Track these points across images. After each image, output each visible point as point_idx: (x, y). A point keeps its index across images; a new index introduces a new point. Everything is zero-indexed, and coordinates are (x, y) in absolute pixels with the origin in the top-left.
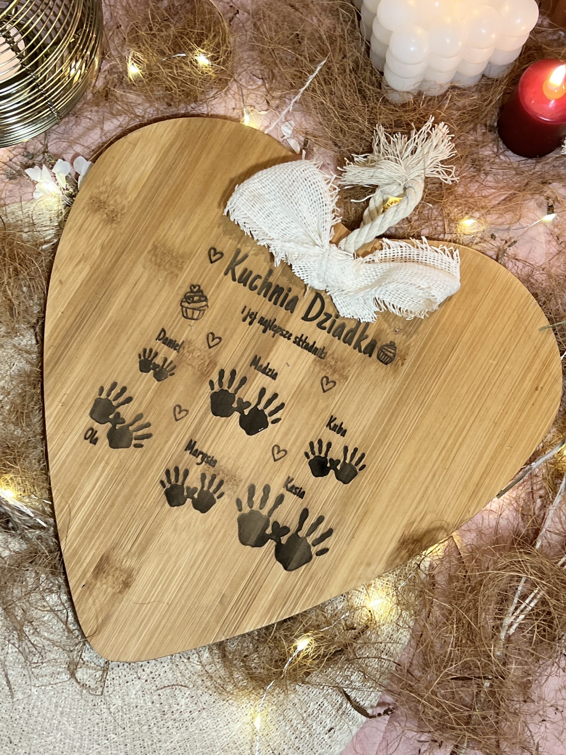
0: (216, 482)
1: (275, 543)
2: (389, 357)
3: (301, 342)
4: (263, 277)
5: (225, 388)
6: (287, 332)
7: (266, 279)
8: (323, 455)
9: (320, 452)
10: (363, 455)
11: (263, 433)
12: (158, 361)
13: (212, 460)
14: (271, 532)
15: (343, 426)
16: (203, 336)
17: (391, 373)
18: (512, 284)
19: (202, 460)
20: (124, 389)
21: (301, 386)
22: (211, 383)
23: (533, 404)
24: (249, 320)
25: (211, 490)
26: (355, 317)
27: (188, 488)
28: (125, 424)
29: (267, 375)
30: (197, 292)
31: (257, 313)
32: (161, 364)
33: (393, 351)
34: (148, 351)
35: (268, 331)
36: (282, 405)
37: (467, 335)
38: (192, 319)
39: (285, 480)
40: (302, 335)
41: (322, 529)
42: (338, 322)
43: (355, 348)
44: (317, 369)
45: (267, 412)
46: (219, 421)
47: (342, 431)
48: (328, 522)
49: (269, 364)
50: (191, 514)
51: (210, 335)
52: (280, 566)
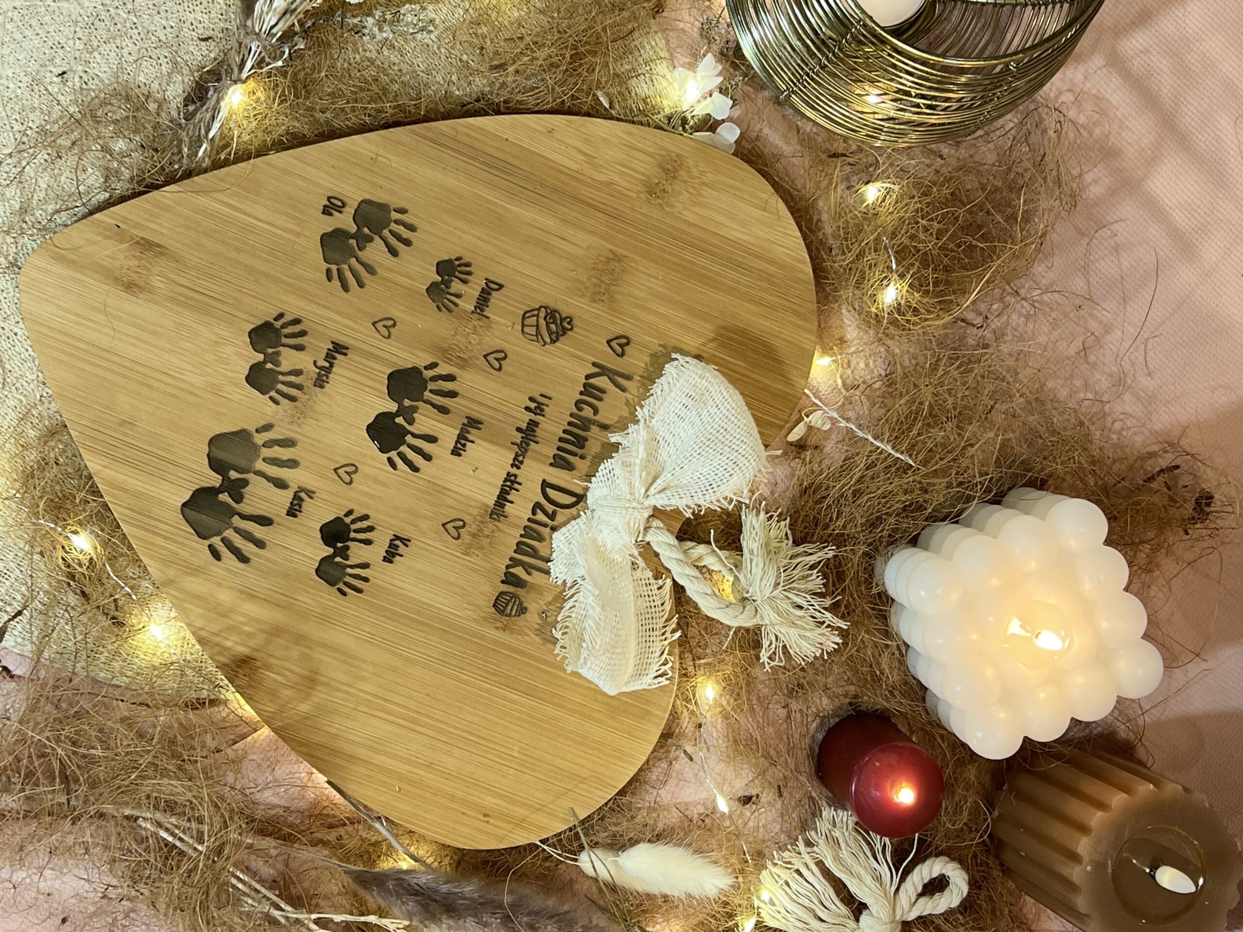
0: (294, 392)
2: (505, 608)
3: (511, 483)
4: (596, 418)
5: (431, 386)
6: (522, 462)
7: (594, 422)
8: (353, 535)
9: (355, 531)
10: (359, 591)
11: (372, 447)
12: (456, 286)
13: (324, 381)
14: (233, 478)
15: (397, 558)
16: (498, 344)
17: (483, 614)
18: (629, 763)
19: (321, 368)
20: (407, 243)
21: (446, 492)
22: (434, 365)
23: (463, 814)
24: (533, 405)
25: (280, 387)
26: (554, 555)
27: (278, 354)
28: (358, 252)
29: (456, 442)
30: (563, 328)
31: (543, 416)
32: (451, 291)
33: (514, 612)
34: (467, 269)
35: (520, 435)
36: (415, 469)
37: (552, 711)
38: (523, 326)
39: (309, 488)
40: (520, 484)
41: (247, 548)
42: (545, 531)
43: (511, 559)
44: (475, 512)
45: (404, 449)
46: (382, 383)
47: (390, 556)
48: (259, 556)
49: (473, 442)
50: (244, 364)
51: (503, 355)
52: (187, 496)
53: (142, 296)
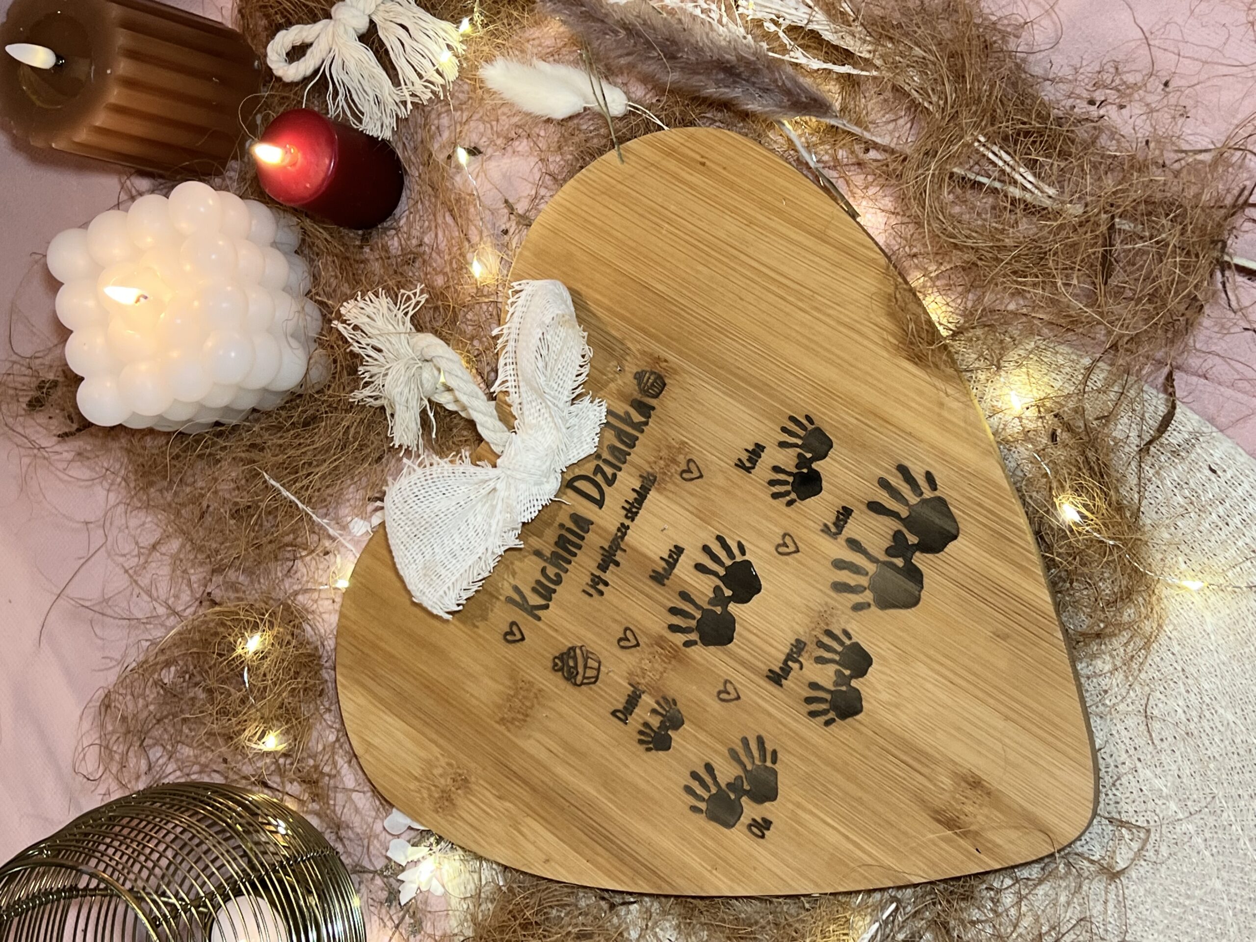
0: (826, 640)
1: (917, 554)
2: (655, 381)
3: (632, 510)
4: (544, 564)
5: (694, 623)
6: (619, 530)
7: (547, 560)
8: (791, 479)
9: (787, 483)
10: (792, 419)
11: (760, 568)
12: (655, 722)
13: (795, 646)
14: (901, 559)
15: (750, 448)
16: (623, 654)
17: (677, 377)
18: (561, 205)
19: (796, 661)
20: (695, 776)
21: (695, 511)
22: (688, 644)
23: (724, 168)
24: (601, 587)
25: (839, 648)
26: (598, 430)
27: (836, 684)
28: (743, 776)
29: (677, 561)
30: (562, 661)
31: (592, 574)
32: (660, 718)
33: (647, 375)
34: (642, 737)
35: (617, 558)
36: (720, 539)
37: (627, 267)
38: (599, 670)
39: (826, 536)
40: (623, 508)
41: (896, 481)
42: (606, 455)
43: (642, 431)
44: (670, 486)
45: (728, 562)
46: (740, 635)
47: (757, 451)
48: (887, 471)
49: (662, 558)
50: (873, 680)
51: (622, 644)
52: (951, 547)
53: (965, 771)
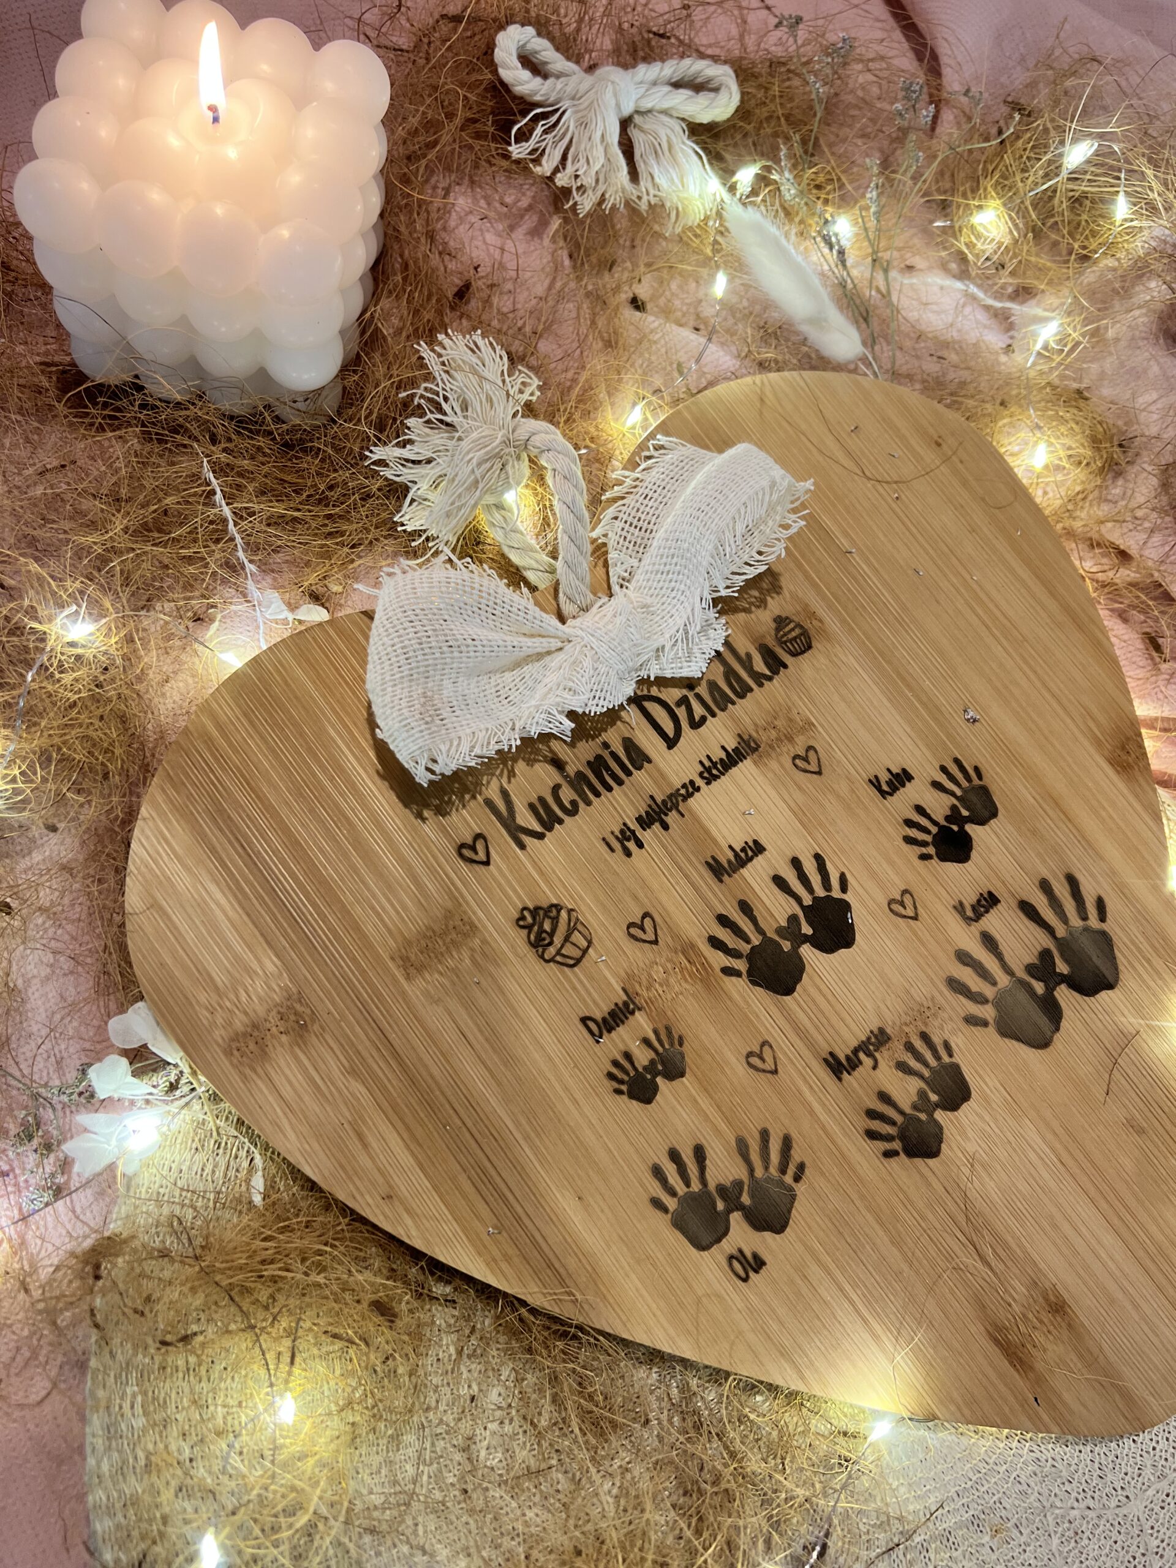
0: (919, 1044)
1: (1063, 986)
2: (799, 637)
3: (713, 771)
4: (561, 781)
5: (745, 948)
6: (684, 786)
7: (566, 777)
8: (934, 830)
9: (928, 832)
10: (957, 761)
11: (859, 917)
12: (643, 1057)
13: (876, 1037)
14: (1042, 984)
15: (895, 770)
16: (629, 946)
17: (828, 646)
19: (869, 1055)
20: (674, 1156)
21: (796, 809)
22: (728, 971)
24: (631, 845)
25: (933, 1062)
27: (915, 1106)
28: (746, 1181)
29: (750, 859)
30: (534, 918)
31: (625, 824)
32: (652, 1055)
33: (792, 625)
34: (615, 1071)
35: (667, 820)
36: (818, 858)
38: (585, 951)
39: (958, 916)
40: (701, 762)
41: (1062, 891)
42: (701, 689)
43: (761, 685)
44: (774, 765)
45: (820, 892)
46: (805, 989)
47: (901, 778)
48: (1055, 876)
49: (730, 847)
50: (965, 1121)
51: (632, 930)
52: (1104, 995)
53: (1048, 1285)
